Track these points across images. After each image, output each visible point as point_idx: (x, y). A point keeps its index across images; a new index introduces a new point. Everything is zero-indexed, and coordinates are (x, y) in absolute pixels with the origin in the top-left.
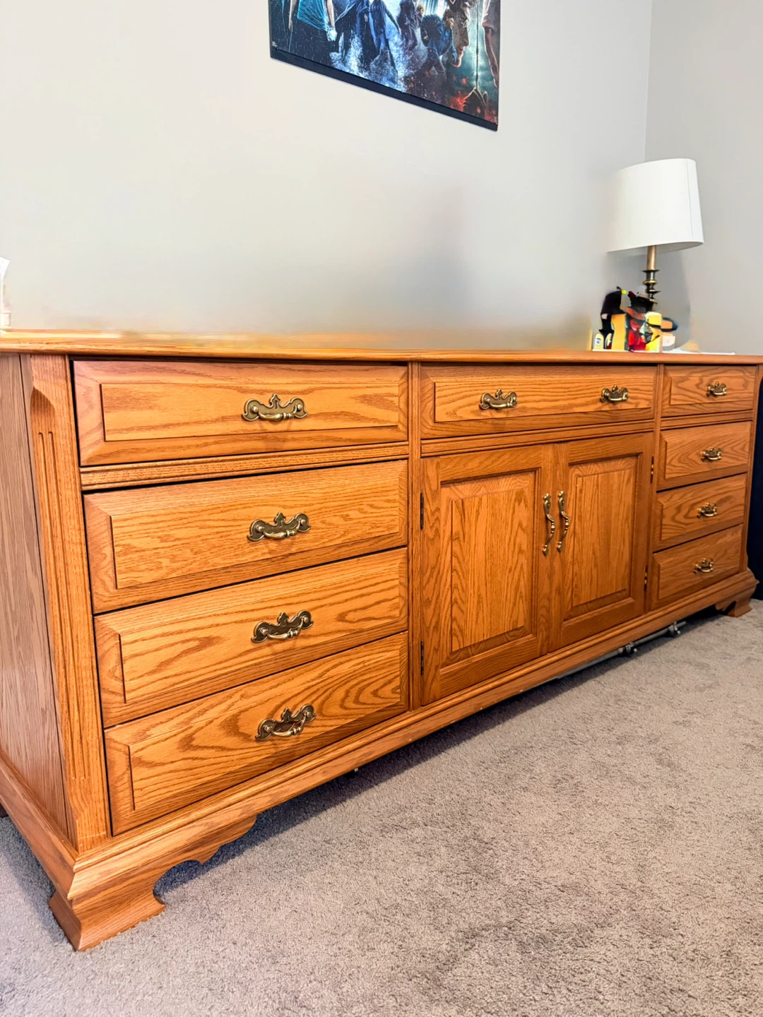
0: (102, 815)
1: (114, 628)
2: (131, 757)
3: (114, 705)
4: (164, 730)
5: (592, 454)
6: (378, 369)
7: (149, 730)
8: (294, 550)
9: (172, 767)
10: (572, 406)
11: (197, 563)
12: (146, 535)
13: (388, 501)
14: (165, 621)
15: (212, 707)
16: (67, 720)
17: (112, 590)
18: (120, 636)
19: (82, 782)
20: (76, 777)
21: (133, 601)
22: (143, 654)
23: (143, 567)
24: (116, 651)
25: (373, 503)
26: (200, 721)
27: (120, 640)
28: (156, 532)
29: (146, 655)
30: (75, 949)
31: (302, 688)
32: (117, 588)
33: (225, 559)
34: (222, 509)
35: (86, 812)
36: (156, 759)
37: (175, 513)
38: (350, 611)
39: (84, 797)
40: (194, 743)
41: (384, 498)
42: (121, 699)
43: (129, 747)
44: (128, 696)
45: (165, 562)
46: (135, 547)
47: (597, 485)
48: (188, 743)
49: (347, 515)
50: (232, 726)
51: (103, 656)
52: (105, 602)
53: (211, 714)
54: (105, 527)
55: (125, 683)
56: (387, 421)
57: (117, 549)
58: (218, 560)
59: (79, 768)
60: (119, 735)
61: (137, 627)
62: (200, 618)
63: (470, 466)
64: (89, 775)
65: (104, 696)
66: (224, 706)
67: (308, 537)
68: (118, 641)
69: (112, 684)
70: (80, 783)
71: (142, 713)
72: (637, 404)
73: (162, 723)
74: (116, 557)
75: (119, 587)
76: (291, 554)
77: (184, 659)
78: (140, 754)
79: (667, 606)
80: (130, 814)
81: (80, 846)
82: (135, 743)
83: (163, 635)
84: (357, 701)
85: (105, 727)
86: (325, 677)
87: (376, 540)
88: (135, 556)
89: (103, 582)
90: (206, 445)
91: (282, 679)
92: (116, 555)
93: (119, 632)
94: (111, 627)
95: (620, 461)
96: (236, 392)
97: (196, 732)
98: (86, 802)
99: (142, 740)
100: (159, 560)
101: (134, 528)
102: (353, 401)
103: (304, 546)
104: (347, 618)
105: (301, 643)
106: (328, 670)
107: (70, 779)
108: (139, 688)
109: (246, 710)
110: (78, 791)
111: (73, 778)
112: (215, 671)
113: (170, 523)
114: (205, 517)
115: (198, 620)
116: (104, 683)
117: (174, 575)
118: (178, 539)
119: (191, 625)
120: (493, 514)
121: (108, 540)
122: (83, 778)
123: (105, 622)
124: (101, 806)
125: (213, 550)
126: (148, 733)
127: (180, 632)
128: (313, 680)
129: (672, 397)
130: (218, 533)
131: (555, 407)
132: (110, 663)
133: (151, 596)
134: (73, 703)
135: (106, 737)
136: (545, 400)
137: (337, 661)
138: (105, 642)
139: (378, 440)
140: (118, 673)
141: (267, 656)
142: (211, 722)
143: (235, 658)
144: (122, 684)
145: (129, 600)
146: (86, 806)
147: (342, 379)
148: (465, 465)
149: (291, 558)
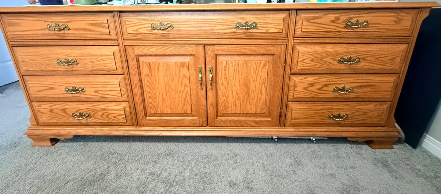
3: (32, 97)
4: (45, 106)
5: (232, 52)
6: (96, 14)
8: (74, 69)
9: (49, 115)
10: (212, 30)
11: (43, 68)
12: (27, 58)
13: (110, 59)
15: (59, 104)
21: (30, 74)
22: (34, 87)
23: (29, 66)
25: (103, 59)
26: (54, 107)
28: (29, 58)
31: (86, 108)
33: (51, 68)
34: (47, 54)
37: (33, 54)
38: (100, 91)
40: (53, 112)
41: (108, 58)
45: (34, 66)
46: (25, 61)
47: (238, 66)
48: (51, 111)
49: (93, 62)
50: (64, 111)
51: (26, 85)
52: (23, 73)
56: (104, 32)
57: (21, 61)
58: (49, 68)
63: (151, 50)
65: (29, 94)
66: (62, 105)
67: (79, 66)
72: (267, 30)
73: (45, 104)
77: (46, 91)
78: (40, 110)
79: (300, 128)
82: (38, 107)
83: (39, 84)
84: (107, 116)
85: (31, 101)
86: (94, 107)
87: (108, 71)
88: (26, 63)
89: (21, 68)
90: (40, 36)
91: (79, 104)
94: (26, 79)
95: (256, 56)
96: (44, 22)
97: (53, 109)
99: (40, 107)
100: (32, 65)
101: (24, 56)
102: (87, 25)
103: (77, 69)
104: (99, 92)
105: (82, 96)
106: (95, 105)
108: (35, 95)
109: (68, 108)
112: (56, 96)
113: (33, 56)
114: (42, 56)
116: (28, 91)
117: (37, 70)
118: (37, 61)
119: (46, 83)
120: (167, 70)
123: (25, 77)
124: (34, 118)
125: (47, 65)
126: (41, 105)
127: (44, 84)
128: (90, 107)
129: (303, 27)
130: (47, 61)
131: (201, 30)
132: (28, 87)
135: (32, 103)
136: (192, 27)
137: (99, 104)
139: (103, 38)
141: (71, 96)
142: (58, 108)
143: (61, 94)
147: (83, 18)
148: (148, 50)
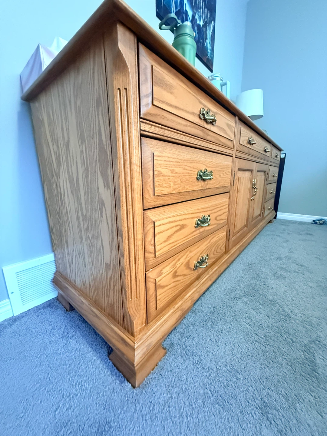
0: (144, 316)
1: (152, 218)
2: (157, 284)
3: (150, 259)
4: (167, 269)
7: (162, 270)
8: (207, 187)
9: (170, 286)
11: (182, 187)
12: (166, 167)
13: (228, 172)
14: (170, 215)
15: (182, 257)
16: (129, 269)
17: (152, 196)
18: (154, 222)
19: (135, 301)
20: (132, 299)
21: (159, 204)
22: (162, 232)
23: (164, 185)
24: (152, 230)
26: (178, 264)
27: (154, 224)
28: (169, 167)
29: (164, 233)
30: (134, 387)
31: (205, 247)
32: (154, 195)
33: (190, 187)
34: (190, 161)
35: (138, 317)
36: (165, 284)
37: (176, 159)
38: (218, 216)
39: (136, 308)
40: (177, 274)
42: (153, 255)
43: (156, 280)
44: (157, 254)
45: (172, 184)
46: (162, 173)
48: (175, 275)
50: (187, 265)
51: (147, 233)
52: (149, 203)
53: (182, 260)
54: (150, 159)
55: (156, 247)
57: (156, 173)
59: (134, 294)
60: (152, 274)
61: (160, 218)
62: (181, 215)
64: (140, 297)
65: (147, 255)
68: (153, 225)
69: (151, 248)
70: (134, 302)
71: (160, 262)
73: (166, 266)
74: (155, 178)
75: (155, 195)
76: (206, 189)
77: (175, 235)
78: (160, 282)
80: (154, 312)
81: (136, 334)
82: (158, 277)
83: (170, 222)
84: (216, 252)
85: (146, 271)
86: (211, 242)
88: (162, 178)
89: (148, 192)
92: (155, 176)
93: (154, 220)
94: (150, 217)
97: (178, 269)
98: (138, 311)
99: (160, 275)
100: (170, 183)
101: (162, 162)
102: (226, 124)
104: (217, 219)
105: (206, 228)
106: (211, 240)
107: (129, 300)
108: (160, 250)
109: (192, 258)
110: (133, 306)
111: (131, 300)
112: (184, 240)
113: (175, 163)
114: (185, 164)
115: (180, 216)
116: (146, 247)
118: (177, 173)
119: (178, 218)
121: (151, 167)
122: (136, 299)
123: (148, 214)
124: (144, 311)
125: (187, 182)
126: (162, 272)
127: (175, 221)
128: (208, 244)
129: (272, 155)
130: (188, 173)
132: (150, 237)
133: (166, 202)
134: (132, 259)
135: (147, 276)
136: (257, 146)
137: (213, 237)
138: (148, 225)
139: (228, 145)
140: (153, 242)
141: (198, 234)
142: (182, 264)
143: (190, 234)
144: (154, 248)
145: (158, 203)
146: (138, 313)
149: (206, 191)
